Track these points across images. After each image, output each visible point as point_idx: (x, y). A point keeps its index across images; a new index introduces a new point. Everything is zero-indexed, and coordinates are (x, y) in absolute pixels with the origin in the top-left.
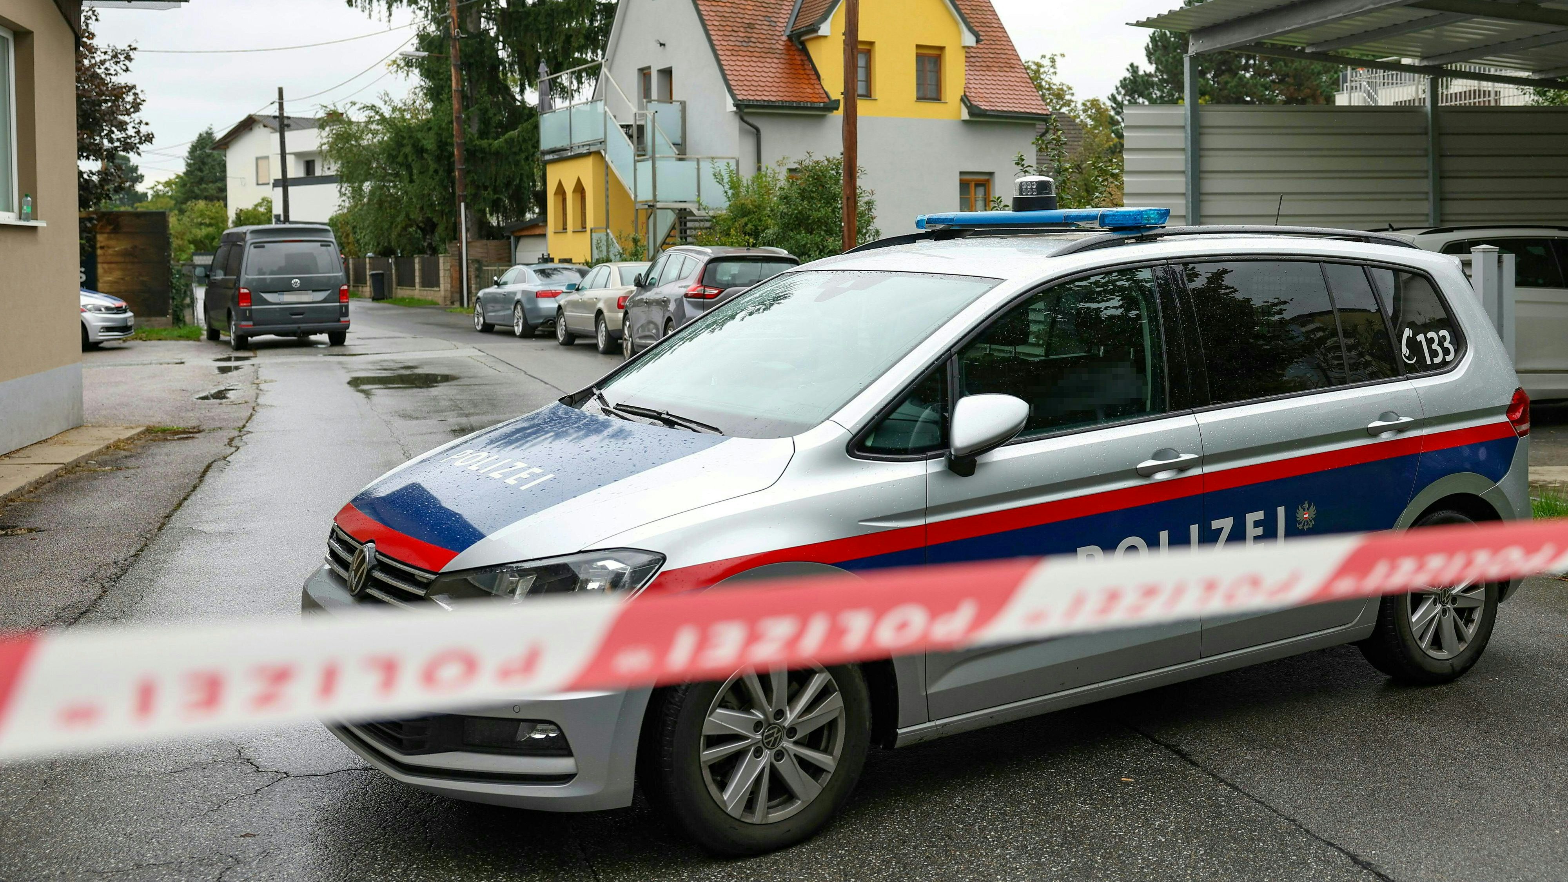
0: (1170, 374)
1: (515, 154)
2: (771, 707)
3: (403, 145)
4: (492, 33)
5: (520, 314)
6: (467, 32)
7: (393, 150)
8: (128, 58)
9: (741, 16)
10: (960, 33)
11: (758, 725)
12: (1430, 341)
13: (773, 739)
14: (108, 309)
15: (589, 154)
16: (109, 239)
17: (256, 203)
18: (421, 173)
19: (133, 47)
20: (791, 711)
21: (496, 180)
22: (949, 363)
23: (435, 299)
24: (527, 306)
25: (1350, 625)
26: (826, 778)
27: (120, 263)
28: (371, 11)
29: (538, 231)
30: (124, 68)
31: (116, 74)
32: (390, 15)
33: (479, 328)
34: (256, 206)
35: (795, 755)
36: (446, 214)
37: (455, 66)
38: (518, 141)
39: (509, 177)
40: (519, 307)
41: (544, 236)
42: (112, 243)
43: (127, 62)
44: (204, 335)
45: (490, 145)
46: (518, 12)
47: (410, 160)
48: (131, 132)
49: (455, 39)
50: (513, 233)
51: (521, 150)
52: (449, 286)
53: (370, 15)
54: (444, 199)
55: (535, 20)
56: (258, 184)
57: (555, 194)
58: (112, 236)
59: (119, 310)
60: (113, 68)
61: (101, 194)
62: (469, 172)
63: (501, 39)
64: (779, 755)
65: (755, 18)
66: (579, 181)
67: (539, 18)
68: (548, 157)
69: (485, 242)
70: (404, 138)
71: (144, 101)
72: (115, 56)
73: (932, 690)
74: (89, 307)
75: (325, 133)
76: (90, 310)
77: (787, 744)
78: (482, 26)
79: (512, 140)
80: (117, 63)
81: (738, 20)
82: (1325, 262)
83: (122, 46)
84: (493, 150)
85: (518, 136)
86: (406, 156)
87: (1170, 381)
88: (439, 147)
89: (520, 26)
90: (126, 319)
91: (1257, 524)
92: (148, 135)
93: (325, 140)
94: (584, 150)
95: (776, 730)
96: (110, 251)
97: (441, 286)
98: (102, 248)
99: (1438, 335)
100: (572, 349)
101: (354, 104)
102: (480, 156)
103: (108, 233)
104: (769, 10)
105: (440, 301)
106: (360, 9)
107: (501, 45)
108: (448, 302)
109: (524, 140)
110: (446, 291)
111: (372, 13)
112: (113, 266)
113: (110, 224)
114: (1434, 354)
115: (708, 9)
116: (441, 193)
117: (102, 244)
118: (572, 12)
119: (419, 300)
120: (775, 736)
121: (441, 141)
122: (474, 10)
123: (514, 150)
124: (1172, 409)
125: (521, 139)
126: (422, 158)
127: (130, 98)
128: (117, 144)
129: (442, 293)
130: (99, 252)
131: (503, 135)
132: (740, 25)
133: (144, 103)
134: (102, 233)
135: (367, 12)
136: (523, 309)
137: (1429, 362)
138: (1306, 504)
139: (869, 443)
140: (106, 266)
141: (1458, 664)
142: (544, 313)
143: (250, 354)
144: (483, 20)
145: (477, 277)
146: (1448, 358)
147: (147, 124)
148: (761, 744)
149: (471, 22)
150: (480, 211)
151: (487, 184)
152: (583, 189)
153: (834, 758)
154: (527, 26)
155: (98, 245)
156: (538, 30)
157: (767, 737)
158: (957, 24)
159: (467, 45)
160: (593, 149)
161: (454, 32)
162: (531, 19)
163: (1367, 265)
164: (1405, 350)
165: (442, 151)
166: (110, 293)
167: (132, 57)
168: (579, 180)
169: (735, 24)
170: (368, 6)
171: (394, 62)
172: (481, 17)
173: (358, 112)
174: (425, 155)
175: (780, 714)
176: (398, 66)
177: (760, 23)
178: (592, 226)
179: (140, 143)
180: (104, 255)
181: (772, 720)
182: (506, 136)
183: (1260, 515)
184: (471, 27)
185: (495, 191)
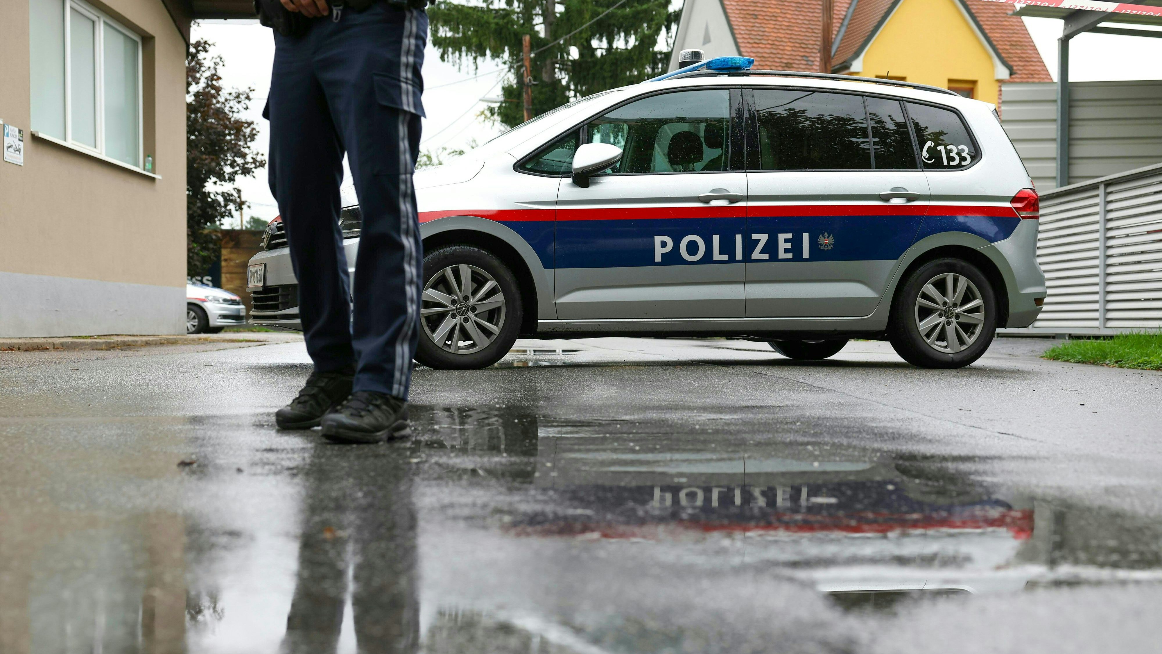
0: (732, 149)
2: (461, 293)
4: (564, 82)
6: (541, 81)
8: (248, 98)
9: (779, 56)
10: (993, 66)
11: (453, 302)
12: (948, 152)
13: (462, 310)
14: (225, 300)
16: (231, 252)
19: (252, 88)
20: (473, 299)
22: (581, 129)
25: (866, 317)
26: (494, 337)
27: (241, 273)
28: (460, 65)
30: (245, 106)
31: (238, 112)
32: (477, 68)
35: (475, 321)
37: (527, 109)
42: (233, 256)
43: (247, 101)
46: (586, 62)
48: (249, 159)
49: (528, 86)
53: (459, 68)
55: (601, 68)
58: (234, 250)
59: (233, 302)
60: (236, 106)
61: (225, 212)
63: (572, 87)
64: (466, 320)
65: (794, 58)
67: (605, 66)
71: (258, 132)
72: (238, 97)
73: (558, 301)
74: (210, 298)
76: (210, 301)
77: (471, 315)
78: (556, 76)
80: (239, 102)
81: (777, 60)
82: (867, 96)
83: (243, 88)
87: (731, 153)
89: (588, 74)
90: (239, 310)
91: (786, 241)
92: (262, 162)
95: (464, 306)
96: (232, 263)
98: (226, 260)
99: (958, 149)
101: (444, 149)
103: (231, 248)
104: (807, 50)
106: (451, 64)
107: (572, 93)
111: (462, 67)
112: (234, 276)
113: (232, 241)
114: (950, 159)
115: (749, 50)
117: (226, 257)
118: (633, 60)
120: (464, 309)
122: (548, 62)
124: (731, 169)
127: (248, 131)
128: (237, 168)
130: (223, 264)
132: (778, 64)
133: (258, 134)
134: (225, 248)
135: (457, 66)
137: (945, 163)
138: (826, 234)
139: (529, 166)
140: (228, 275)
141: (957, 357)
144: (557, 70)
146: (963, 163)
147: (262, 155)
148: (455, 312)
149: (546, 72)
153: (499, 328)
154: (594, 74)
155: (223, 258)
156: (604, 78)
157: (459, 309)
158: (990, 57)
159: (541, 93)
161: (528, 79)
162: (598, 67)
163: (903, 100)
164: (925, 153)
166: (228, 290)
167: (251, 97)
169: (774, 64)
170: (458, 61)
171: (482, 113)
172: (555, 68)
173: (448, 156)
175: (466, 298)
176: (486, 117)
177: (797, 62)
179: (256, 168)
180: (227, 266)
181: (462, 300)
183: (789, 236)
184: (545, 77)
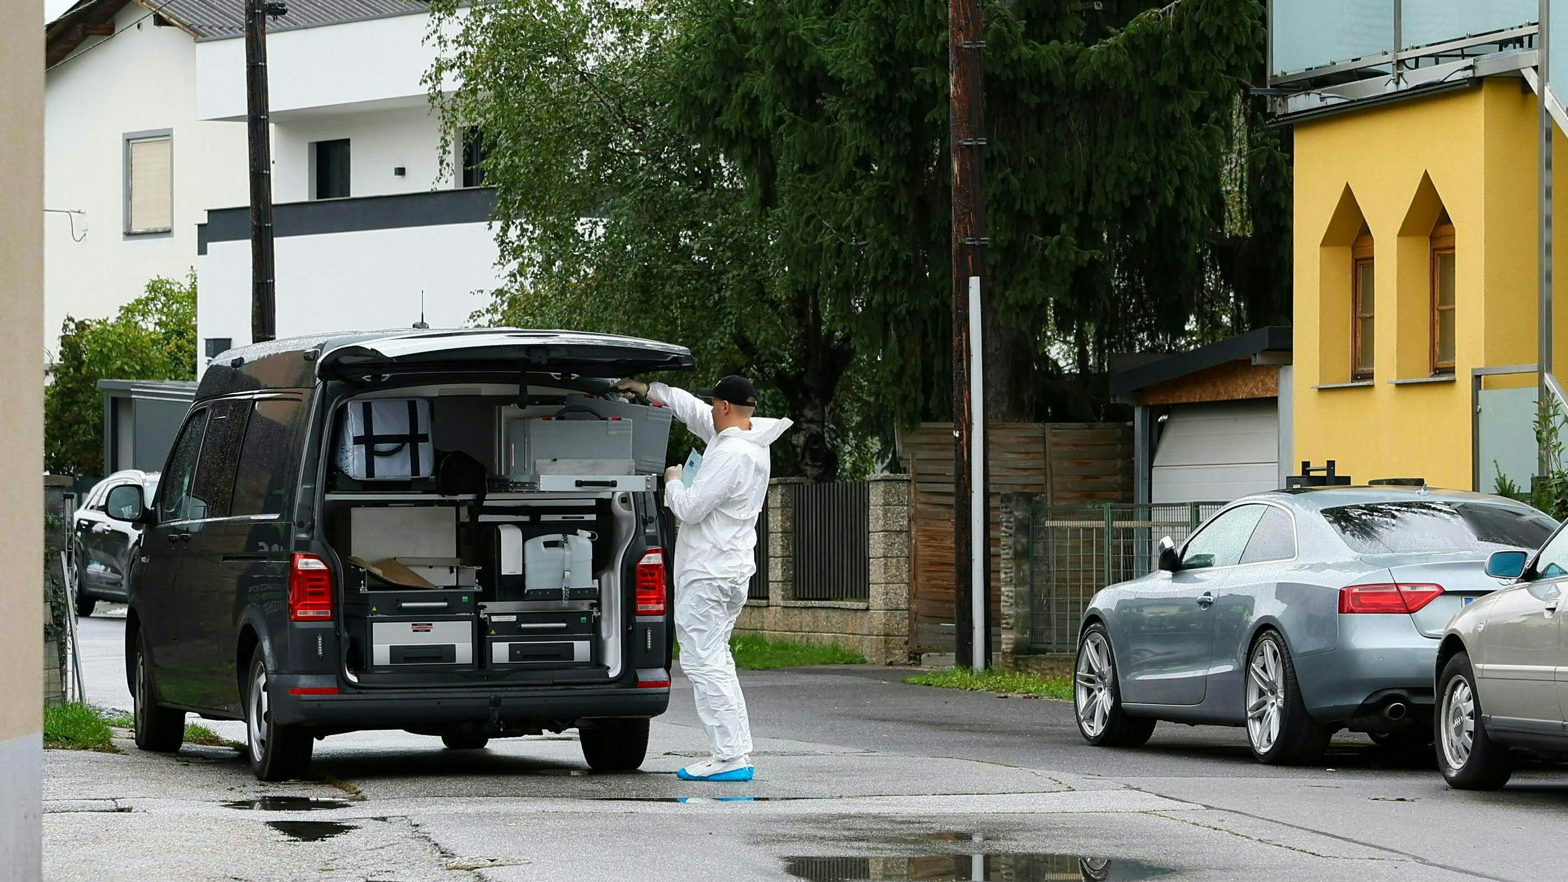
1: (1164, 93)
3: (740, 66)
5: (1275, 674)
7: (703, 84)
15: (1474, 84)
17: (129, 300)
18: (808, 168)
21: (1088, 195)
23: (849, 643)
24: (1301, 643)
29: (1244, 389)
33: (1096, 728)
34: (128, 311)
36: (899, 321)
38: (1177, 44)
39: (1139, 181)
40: (1268, 647)
41: (1270, 404)
44: (124, 737)
45: (1070, 60)
47: (766, 120)
50: (1140, 394)
51: (1186, 79)
52: (904, 592)
54: (894, 266)
56: (129, 234)
57: (1327, 241)
62: (990, 163)
66: (1427, 188)
68: (1300, 103)
69: (1035, 429)
70: (745, 38)
75: (452, 27)
79: (1154, 40)
84: (1079, 81)
85: (1179, 27)
86: (752, 105)
88: (882, 69)
93: (452, 53)
94: (1451, 71)
97: (876, 592)
100: (1497, 802)
102: (1034, 100)
105: (869, 649)
108: (900, 655)
109: (1201, 42)
110: (891, 610)
116: (884, 244)
119: (783, 646)
121: (889, 47)
123: (1162, 77)
125: (1187, 36)
126: (815, 113)
129: (877, 618)
131: (1120, 25)
136: (1284, 654)
142: (1372, 670)
143: (338, 795)
145: (1022, 555)
150: (1025, 308)
151: (1057, 208)
152: (1444, 219)
160: (1489, 65)
165: (892, 85)
168: (1427, 186)
174: (830, 103)
178: (1480, 363)
182: (1132, 25)
185: (1087, 236)
